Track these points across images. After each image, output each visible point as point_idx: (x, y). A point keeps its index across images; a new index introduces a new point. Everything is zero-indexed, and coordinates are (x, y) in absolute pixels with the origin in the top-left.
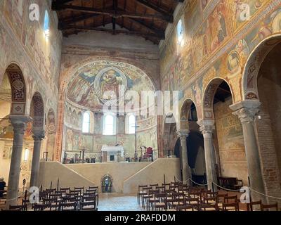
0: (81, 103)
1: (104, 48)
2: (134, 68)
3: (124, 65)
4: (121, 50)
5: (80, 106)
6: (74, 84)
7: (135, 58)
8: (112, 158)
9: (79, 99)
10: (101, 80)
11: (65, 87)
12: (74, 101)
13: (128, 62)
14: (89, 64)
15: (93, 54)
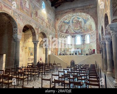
0: (66, 33)
1: (70, 9)
2: (85, 14)
3: (79, 14)
4: (78, 7)
5: (66, 34)
6: (61, 26)
7: (84, 10)
8: (76, 54)
9: (65, 31)
10: (73, 22)
11: (57, 28)
12: (63, 32)
13: (81, 12)
14: (65, 17)
15: (66, 12)
